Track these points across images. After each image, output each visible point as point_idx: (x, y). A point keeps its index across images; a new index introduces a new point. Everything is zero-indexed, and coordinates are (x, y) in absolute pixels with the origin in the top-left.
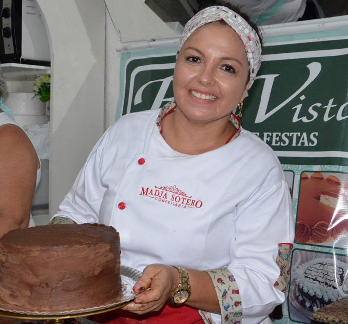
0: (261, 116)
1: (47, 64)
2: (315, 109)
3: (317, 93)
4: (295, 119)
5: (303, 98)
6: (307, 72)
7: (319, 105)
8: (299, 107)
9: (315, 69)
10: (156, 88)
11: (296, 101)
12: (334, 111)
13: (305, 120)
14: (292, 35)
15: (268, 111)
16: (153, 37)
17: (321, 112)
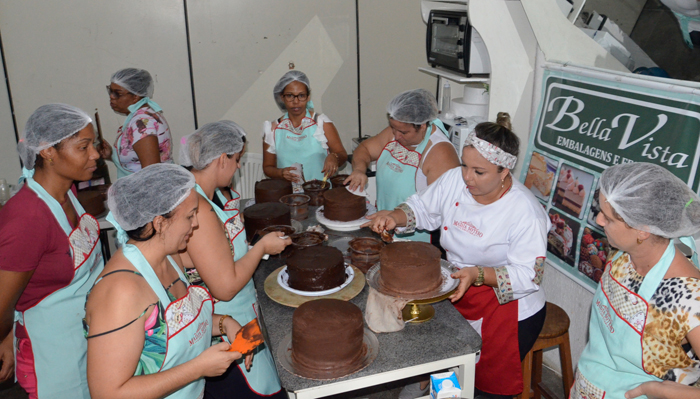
0: (623, 145)
1: (487, 75)
2: (657, 150)
3: (661, 139)
4: (644, 154)
5: (651, 139)
6: (657, 121)
7: (660, 148)
8: (648, 145)
9: (663, 120)
10: (562, 102)
11: (646, 141)
12: (667, 157)
13: (650, 156)
14: (652, 89)
15: (629, 141)
16: (565, 61)
17: (660, 153)
